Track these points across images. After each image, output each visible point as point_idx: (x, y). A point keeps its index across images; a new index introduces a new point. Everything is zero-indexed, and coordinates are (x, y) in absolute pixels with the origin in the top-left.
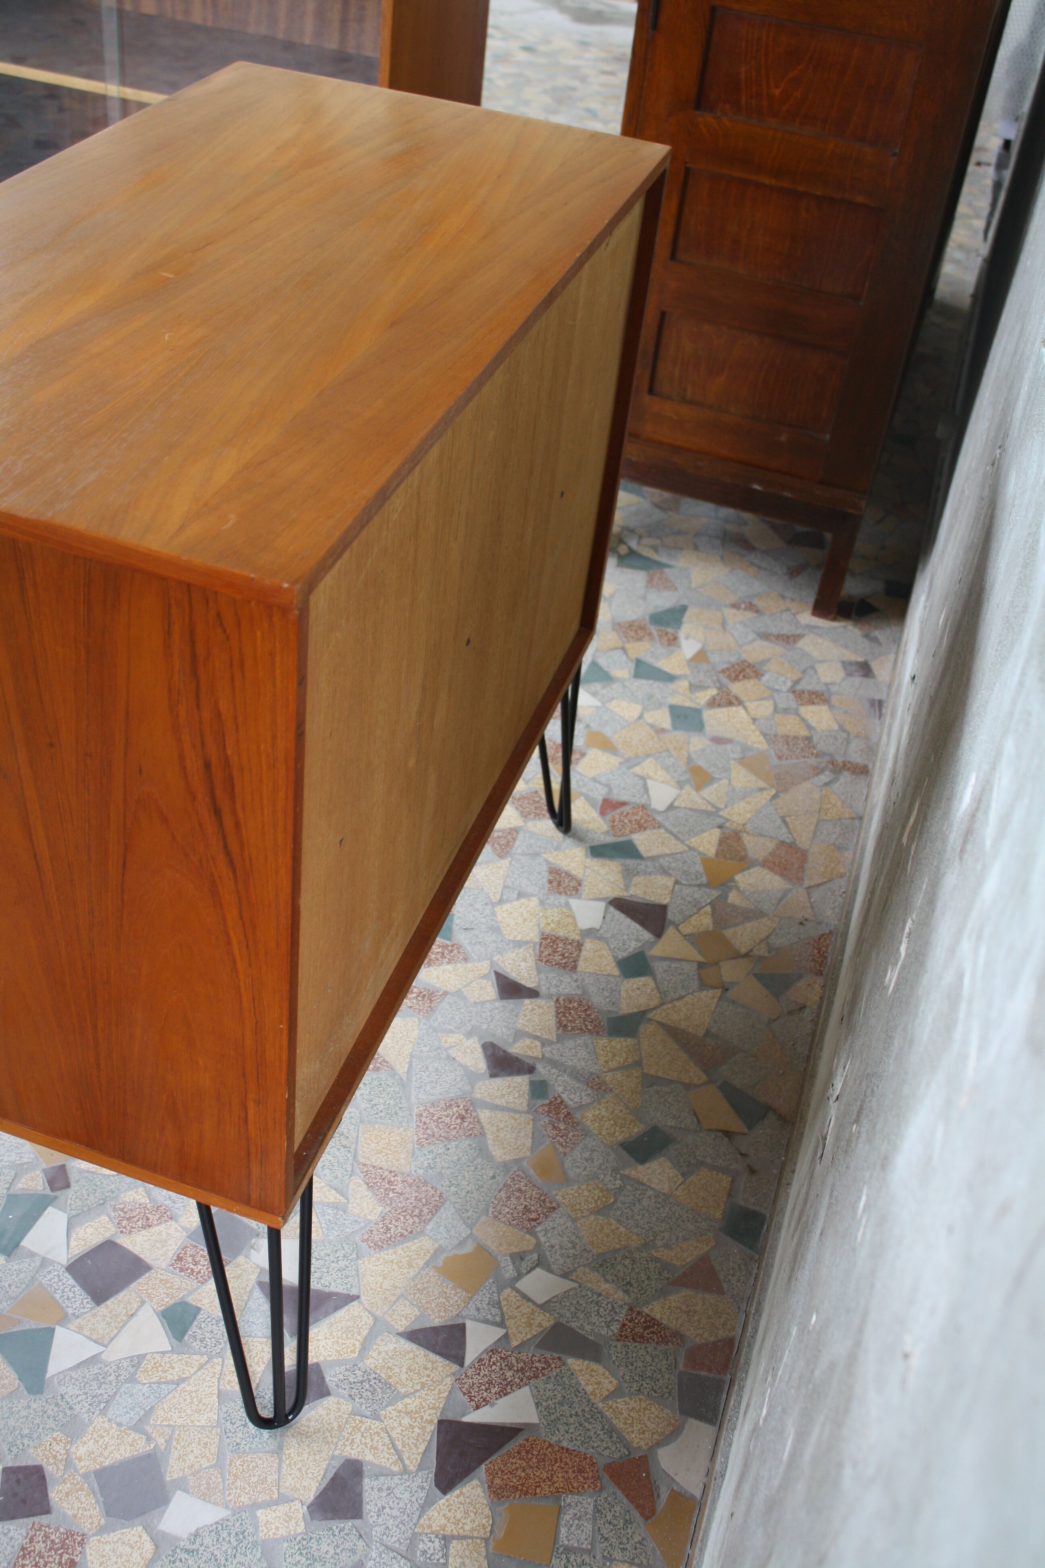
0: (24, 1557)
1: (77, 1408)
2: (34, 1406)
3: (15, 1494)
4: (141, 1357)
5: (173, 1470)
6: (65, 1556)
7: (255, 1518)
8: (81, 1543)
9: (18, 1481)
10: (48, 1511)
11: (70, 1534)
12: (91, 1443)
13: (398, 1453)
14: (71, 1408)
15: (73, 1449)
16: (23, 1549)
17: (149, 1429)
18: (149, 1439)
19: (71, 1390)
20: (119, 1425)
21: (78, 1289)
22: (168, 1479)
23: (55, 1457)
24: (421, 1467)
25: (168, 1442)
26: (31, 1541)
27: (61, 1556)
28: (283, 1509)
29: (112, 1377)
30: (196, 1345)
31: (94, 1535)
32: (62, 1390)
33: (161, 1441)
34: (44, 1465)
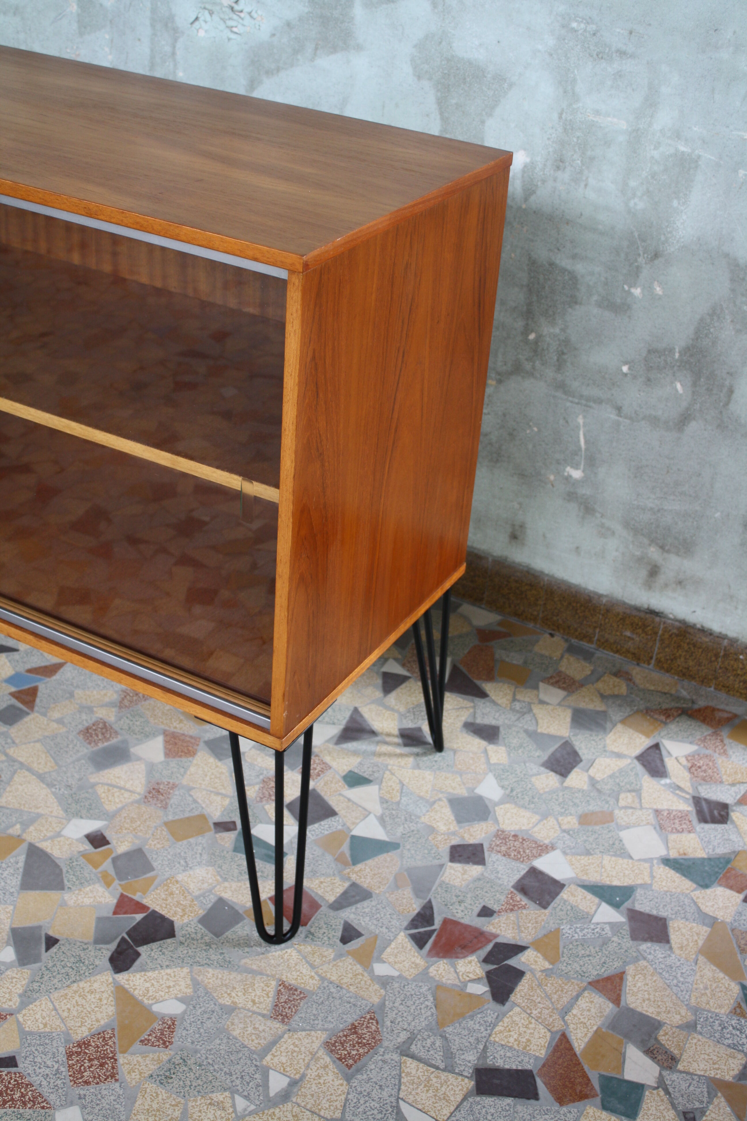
0: (509, 855)
1: (412, 828)
2: (408, 847)
3: (469, 858)
4: (381, 798)
5: (462, 792)
6: (511, 838)
7: (495, 764)
8: (503, 831)
9: (460, 856)
10: (481, 845)
11: (497, 836)
12: (438, 824)
13: (462, 708)
14: (413, 831)
15: (442, 832)
16: (504, 855)
17: (432, 800)
18: (440, 799)
19: (400, 830)
20: (428, 811)
21: (322, 823)
22: (466, 795)
23: (446, 840)
24: (473, 701)
25: (442, 792)
26: (500, 852)
27: (510, 840)
28: (490, 753)
29: (394, 812)
30: (376, 775)
31: (499, 826)
32: (399, 834)
33: (441, 796)
34: (451, 844)
